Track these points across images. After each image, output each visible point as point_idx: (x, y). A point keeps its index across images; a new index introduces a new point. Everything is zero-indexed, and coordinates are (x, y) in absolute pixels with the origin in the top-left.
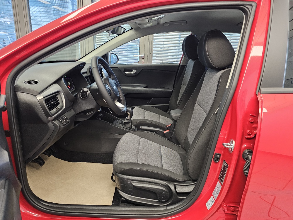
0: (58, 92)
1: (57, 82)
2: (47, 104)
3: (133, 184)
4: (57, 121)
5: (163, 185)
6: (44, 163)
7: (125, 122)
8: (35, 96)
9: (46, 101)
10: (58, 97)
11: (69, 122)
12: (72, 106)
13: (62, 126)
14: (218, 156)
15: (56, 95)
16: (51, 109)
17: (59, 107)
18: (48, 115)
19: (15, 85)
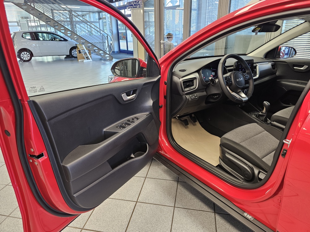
0: (195, 78)
1: (198, 71)
2: (183, 85)
3: (226, 155)
4: (188, 96)
5: (249, 167)
6: (188, 124)
7: (259, 114)
8: (180, 79)
9: (183, 82)
10: (195, 81)
11: (197, 98)
12: (206, 89)
13: (190, 100)
14: (285, 151)
15: (193, 80)
16: (185, 88)
17: (192, 88)
18: (183, 91)
19: (173, 71)
